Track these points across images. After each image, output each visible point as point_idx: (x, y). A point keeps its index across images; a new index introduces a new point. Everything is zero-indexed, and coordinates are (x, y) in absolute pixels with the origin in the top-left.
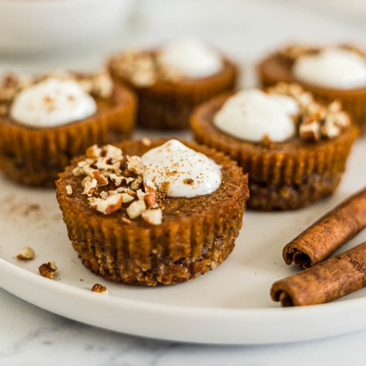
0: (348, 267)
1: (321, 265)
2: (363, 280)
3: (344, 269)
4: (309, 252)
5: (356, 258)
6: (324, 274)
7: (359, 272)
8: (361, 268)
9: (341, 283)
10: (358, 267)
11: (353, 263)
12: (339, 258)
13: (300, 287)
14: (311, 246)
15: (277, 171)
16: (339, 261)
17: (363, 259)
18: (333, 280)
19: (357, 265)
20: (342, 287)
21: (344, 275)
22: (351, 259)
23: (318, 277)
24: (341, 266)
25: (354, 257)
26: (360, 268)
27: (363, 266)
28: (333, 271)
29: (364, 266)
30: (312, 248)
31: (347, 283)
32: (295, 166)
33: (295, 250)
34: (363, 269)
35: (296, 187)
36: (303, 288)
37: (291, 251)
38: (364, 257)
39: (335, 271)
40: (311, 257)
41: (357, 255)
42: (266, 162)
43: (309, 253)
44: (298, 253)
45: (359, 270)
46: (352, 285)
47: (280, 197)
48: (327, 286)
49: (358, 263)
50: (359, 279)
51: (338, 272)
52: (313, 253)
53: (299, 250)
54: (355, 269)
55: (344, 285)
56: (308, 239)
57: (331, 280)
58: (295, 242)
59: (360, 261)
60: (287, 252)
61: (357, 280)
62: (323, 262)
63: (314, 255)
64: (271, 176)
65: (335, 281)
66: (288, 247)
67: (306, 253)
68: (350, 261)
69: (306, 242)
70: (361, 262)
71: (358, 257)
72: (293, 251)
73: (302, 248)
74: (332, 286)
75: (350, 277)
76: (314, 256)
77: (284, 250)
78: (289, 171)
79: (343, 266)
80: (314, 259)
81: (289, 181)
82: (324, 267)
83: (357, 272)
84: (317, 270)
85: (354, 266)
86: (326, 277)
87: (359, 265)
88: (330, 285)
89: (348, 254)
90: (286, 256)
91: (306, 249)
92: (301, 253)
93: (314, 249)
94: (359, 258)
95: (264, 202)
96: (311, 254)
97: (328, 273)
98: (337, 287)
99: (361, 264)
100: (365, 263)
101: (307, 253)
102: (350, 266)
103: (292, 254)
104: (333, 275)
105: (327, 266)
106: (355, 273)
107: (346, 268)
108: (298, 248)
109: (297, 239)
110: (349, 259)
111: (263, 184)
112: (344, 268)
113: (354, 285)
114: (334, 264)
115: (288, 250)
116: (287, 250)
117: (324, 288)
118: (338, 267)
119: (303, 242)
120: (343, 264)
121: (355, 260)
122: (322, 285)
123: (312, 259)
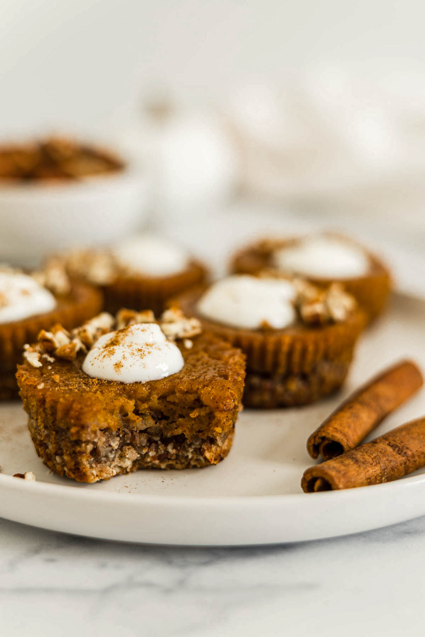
0: (387, 450)
1: (356, 450)
2: (406, 465)
3: (384, 453)
4: (341, 439)
5: (394, 441)
6: (363, 458)
7: (400, 456)
8: (402, 452)
9: (383, 468)
10: (398, 451)
11: (392, 446)
12: (375, 442)
13: (339, 472)
14: (341, 432)
15: (283, 359)
16: (375, 445)
17: (402, 442)
18: (374, 464)
19: (397, 449)
20: (384, 473)
21: (385, 459)
22: (390, 443)
23: (357, 461)
24: (380, 450)
25: (392, 441)
26: (400, 451)
27: (403, 450)
28: (372, 454)
29: (405, 449)
30: (343, 435)
31: (389, 468)
32: (304, 352)
33: (323, 438)
34: (403, 452)
35: (304, 377)
36: (343, 472)
37: (318, 440)
38: (403, 440)
39: (374, 455)
40: (343, 445)
41: (395, 438)
42: (270, 347)
43: (341, 441)
44: (326, 442)
45: (400, 454)
46: (394, 471)
47: (286, 390)
48: (368, 471)
49: (398, 446)
50: (401, 464)
51: (378, 455)
52: (345, 440)
53: (328, 438)
54: (396, 453)
55: (386, 470)
56: (336, 426)
57: (372, 464)
58: (322, 430)
59: (399, 444)
60: (313, 443)
61: (399, 464)
62: (358, 448)
63: (346, 441)
64: (276, 364)
65: (375, 465)
66: (314, 436)
67: (337, 441)
68: (389, 445)
69: (334, 428)
70: (401, 445)
71: (396, 440)
72: (320, 441)
73: (333, 436)
74: (374, 471)
75: (391, 461)
76: (347, 444)
77: (309, 441)
78: (296, 358)
79: (382, 449)
80: (348, 447)
81: (296, 369)
82: (361, 451)
83: (398, 455)
84: (353, 454)
85: (394, 450)
86: (366, 461)
87: (399, 448)
88: (371, 469)
89: (385, 438)
90: (311, 448)
91: (337, 436)
92: (330, 442)
93: (345, 435)
94: (398, 441)
95: (267, 397)
96: (344, 442)
97: (366, 457)
98: (378, 472)
99: (400, 447)
100: (405, 446)
101: (339, 440)
102: (390, 449)
103: (319, 445)
104: (372, 459)
105: (364, 450)
106: (396, 457)
107: (385, 452)
108: (327, 436)
109: (322, 427)
110: (387, 442)
111: (266, 376)
112: (383, 451)
113: (396, 470)
114: (370, 448)
115: (315, 441)
116: (313, 441)
117: (366, 473)
118: (377, 450)
119: (331, 429)
120: (382, 447)
121: (394, 443)
122: (363, 470)
123: (345, 447)
